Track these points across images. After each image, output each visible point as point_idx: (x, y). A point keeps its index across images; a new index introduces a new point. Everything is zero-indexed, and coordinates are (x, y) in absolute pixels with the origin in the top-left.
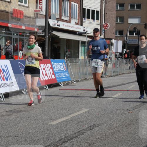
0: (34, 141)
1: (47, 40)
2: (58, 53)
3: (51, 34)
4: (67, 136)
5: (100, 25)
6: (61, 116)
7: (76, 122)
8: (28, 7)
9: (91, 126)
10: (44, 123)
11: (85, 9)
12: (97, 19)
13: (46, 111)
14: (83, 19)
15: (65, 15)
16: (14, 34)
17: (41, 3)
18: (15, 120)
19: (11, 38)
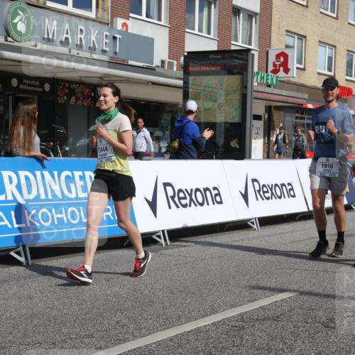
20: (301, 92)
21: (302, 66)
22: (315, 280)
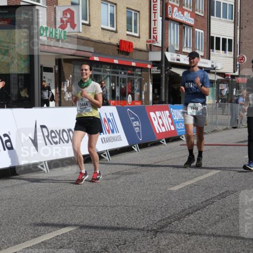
0: (149, 212)
1: (164, 79)
2: (178, 96)
3: (169, 72)
4: (192, 206)
5: (234, 59)
6: (183, 180)
7: (203, 188)
8: (139, 37)
9: (223, 193)
10: (161, 188)
11: (213, 37)
12: (230, 50)
13: (163, 173)
14: (211, 50)
15: (187, 47)
16: (121, 73)
17: (155, 32)
18: (124, 185)
19: (118, 77)
20: (87, 45)
21: (87, 22)
22: (94, 215)
